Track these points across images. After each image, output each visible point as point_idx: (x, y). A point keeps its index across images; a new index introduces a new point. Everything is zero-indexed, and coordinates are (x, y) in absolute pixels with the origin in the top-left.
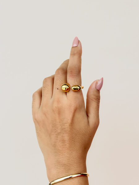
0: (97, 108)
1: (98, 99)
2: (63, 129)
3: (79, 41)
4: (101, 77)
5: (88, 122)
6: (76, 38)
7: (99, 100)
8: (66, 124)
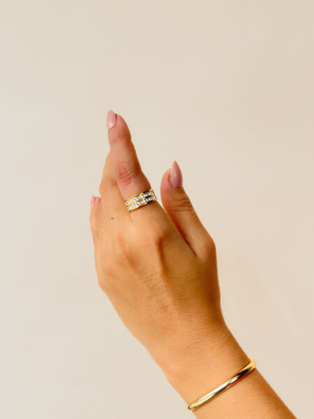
0: (194, 219)
1: (186, 203)
2: (152, 288)
3: (116, 115)
4: (172, 163)
5: (194, 253)
6: (111, 112)
7: (190, 203)
8: (153, 277)
